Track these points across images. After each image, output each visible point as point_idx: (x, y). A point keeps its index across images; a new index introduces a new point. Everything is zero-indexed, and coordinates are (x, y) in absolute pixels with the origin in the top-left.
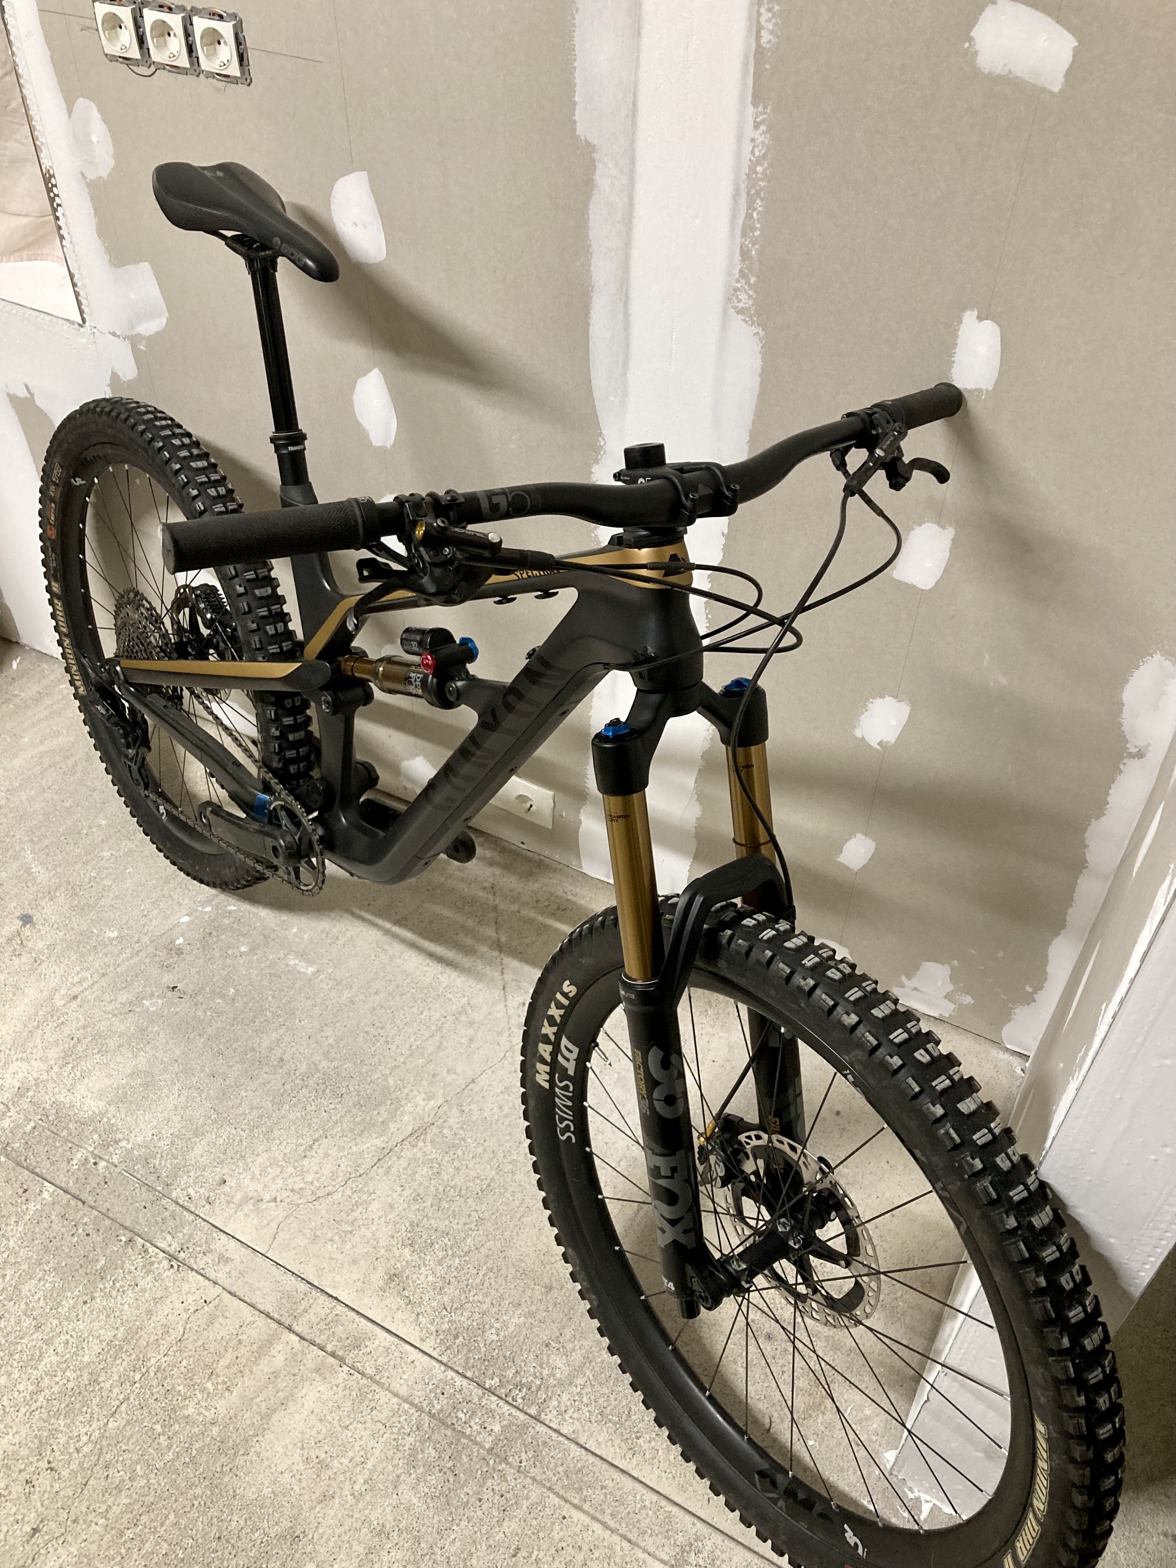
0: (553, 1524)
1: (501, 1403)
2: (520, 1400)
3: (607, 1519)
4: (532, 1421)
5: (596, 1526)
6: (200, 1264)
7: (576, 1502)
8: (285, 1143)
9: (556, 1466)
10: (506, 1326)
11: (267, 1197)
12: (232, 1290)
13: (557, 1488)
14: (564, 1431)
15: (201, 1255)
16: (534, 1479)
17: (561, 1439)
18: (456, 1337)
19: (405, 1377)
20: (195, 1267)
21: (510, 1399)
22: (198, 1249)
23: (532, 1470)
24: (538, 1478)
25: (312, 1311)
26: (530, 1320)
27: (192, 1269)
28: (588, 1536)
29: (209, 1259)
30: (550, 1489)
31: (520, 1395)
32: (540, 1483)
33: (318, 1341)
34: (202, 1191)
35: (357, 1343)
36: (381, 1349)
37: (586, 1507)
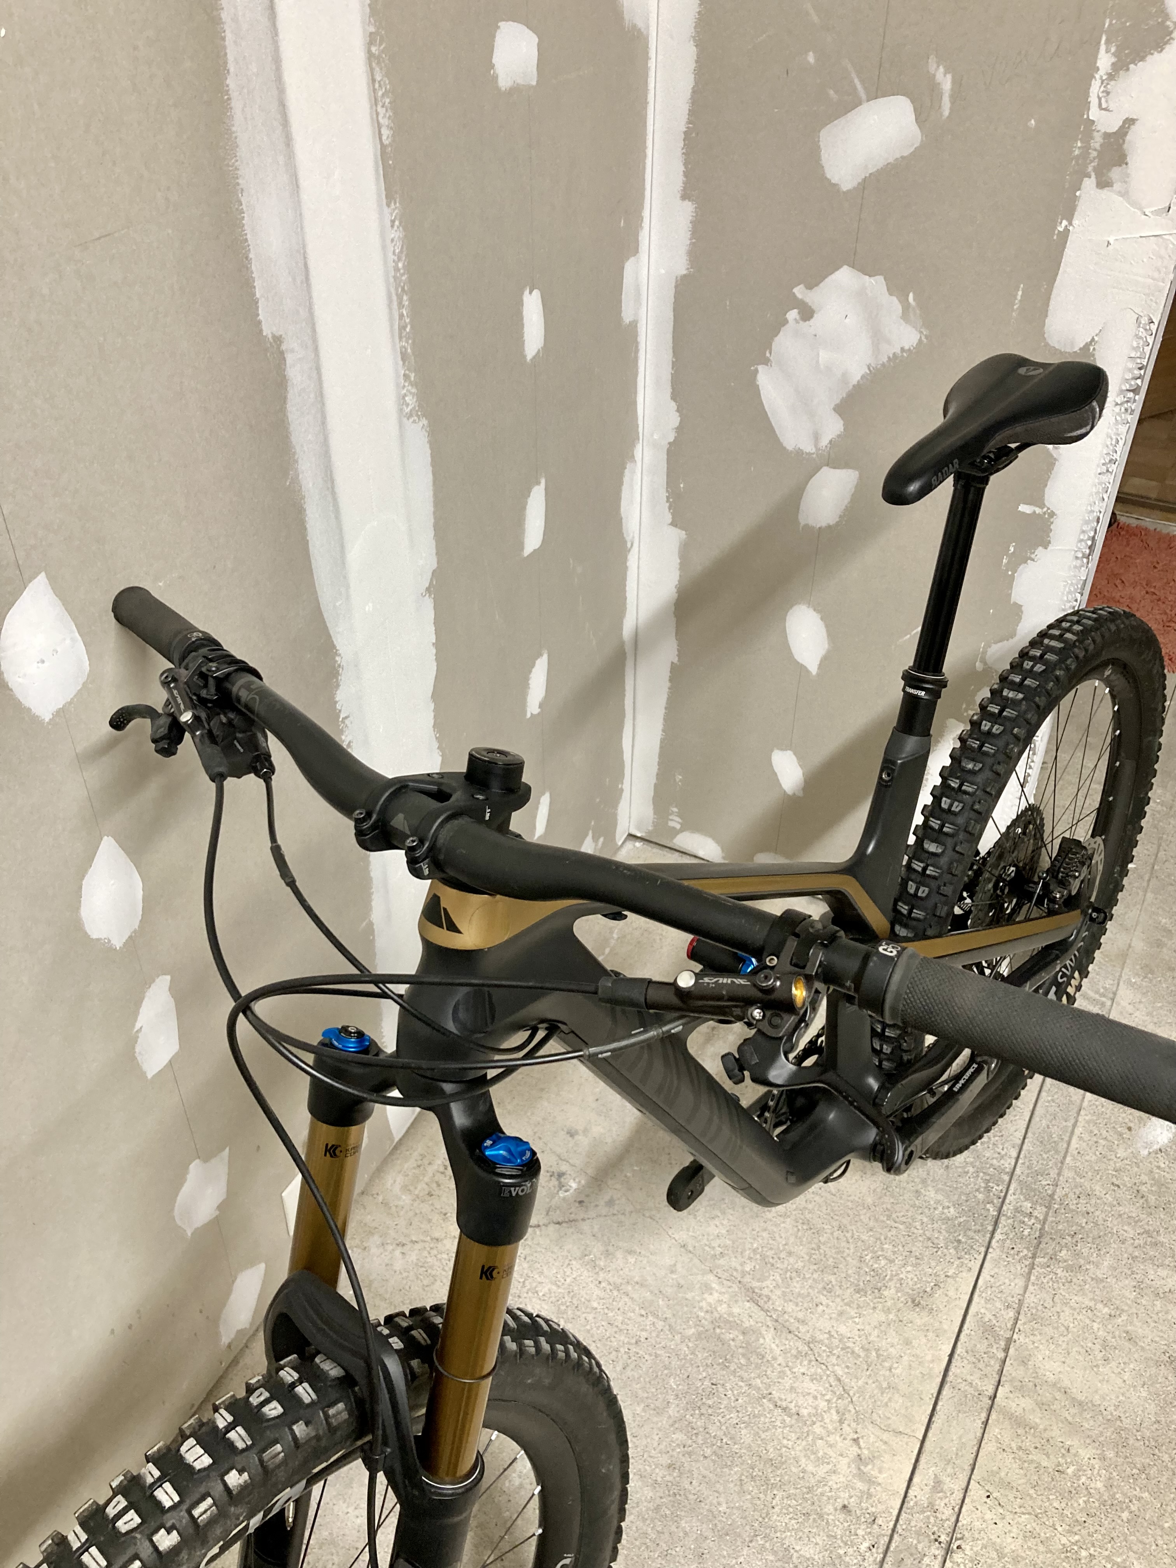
0: (1087, 1161)
1: (1007, 1201)
2: (1000, 1188)
3: (1070, 1124)
4: (1015, 1177)
5: (1078, 1131)
6: (948, 1514)
7: (1065, 1145)
8: (785, 1442)
9: (1043, 1159)
10: (938, 1202)
11: (855, 1450)
12: (968, 1468)
13: (1060, 1158)
14: (1014, 1154)
15: (937, 1514)
16: (1059, 1174)
17: (1021, 1156)
18: (959, 1241)
19: (1007, 1281)
20: (953, 1519)
21: (1002, 1195)
22: (932, 1520)
23: (1051, 1175)
24: (1057, 1171)
25: (969, 1378)
26: (929, 1182)
27: (957, 1521)
28: (1086, 1137)
29: (940, 1504)
30: (1062, 1163)
31: (996, 1187)
32: (1061, 1169)
33: (997, 1367)
34: (860, 1532)
35: (988, 1330)
36: (989, 1306)
37: (1066, 1138)
